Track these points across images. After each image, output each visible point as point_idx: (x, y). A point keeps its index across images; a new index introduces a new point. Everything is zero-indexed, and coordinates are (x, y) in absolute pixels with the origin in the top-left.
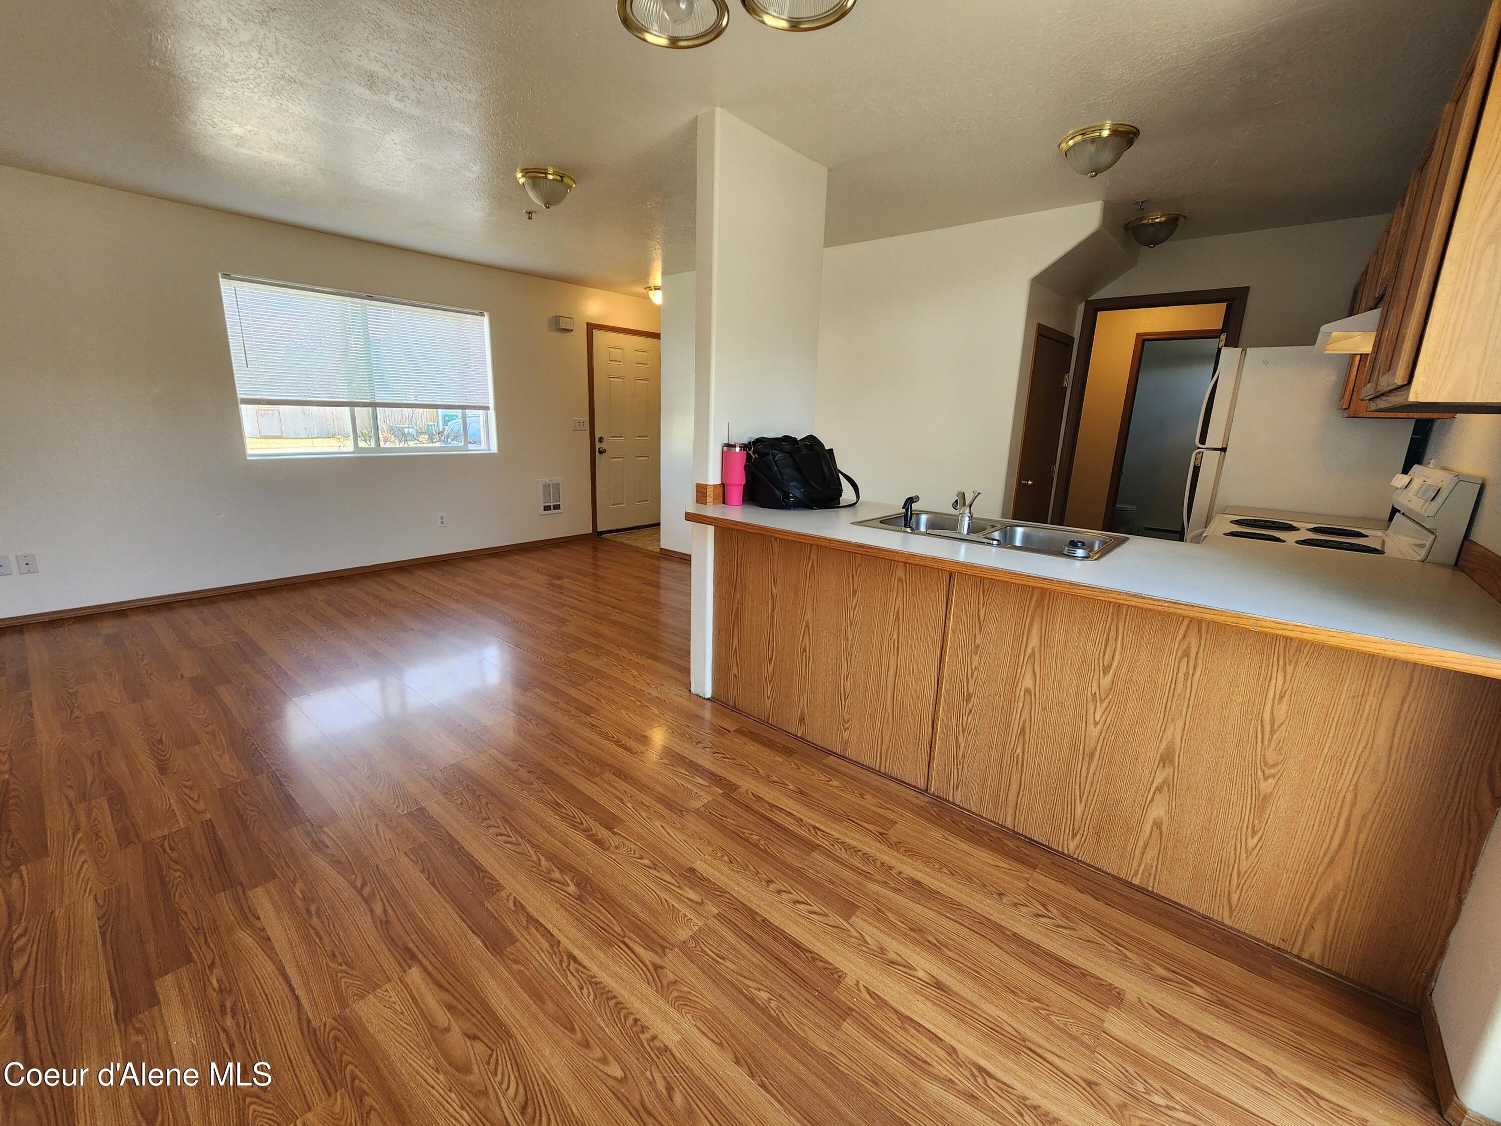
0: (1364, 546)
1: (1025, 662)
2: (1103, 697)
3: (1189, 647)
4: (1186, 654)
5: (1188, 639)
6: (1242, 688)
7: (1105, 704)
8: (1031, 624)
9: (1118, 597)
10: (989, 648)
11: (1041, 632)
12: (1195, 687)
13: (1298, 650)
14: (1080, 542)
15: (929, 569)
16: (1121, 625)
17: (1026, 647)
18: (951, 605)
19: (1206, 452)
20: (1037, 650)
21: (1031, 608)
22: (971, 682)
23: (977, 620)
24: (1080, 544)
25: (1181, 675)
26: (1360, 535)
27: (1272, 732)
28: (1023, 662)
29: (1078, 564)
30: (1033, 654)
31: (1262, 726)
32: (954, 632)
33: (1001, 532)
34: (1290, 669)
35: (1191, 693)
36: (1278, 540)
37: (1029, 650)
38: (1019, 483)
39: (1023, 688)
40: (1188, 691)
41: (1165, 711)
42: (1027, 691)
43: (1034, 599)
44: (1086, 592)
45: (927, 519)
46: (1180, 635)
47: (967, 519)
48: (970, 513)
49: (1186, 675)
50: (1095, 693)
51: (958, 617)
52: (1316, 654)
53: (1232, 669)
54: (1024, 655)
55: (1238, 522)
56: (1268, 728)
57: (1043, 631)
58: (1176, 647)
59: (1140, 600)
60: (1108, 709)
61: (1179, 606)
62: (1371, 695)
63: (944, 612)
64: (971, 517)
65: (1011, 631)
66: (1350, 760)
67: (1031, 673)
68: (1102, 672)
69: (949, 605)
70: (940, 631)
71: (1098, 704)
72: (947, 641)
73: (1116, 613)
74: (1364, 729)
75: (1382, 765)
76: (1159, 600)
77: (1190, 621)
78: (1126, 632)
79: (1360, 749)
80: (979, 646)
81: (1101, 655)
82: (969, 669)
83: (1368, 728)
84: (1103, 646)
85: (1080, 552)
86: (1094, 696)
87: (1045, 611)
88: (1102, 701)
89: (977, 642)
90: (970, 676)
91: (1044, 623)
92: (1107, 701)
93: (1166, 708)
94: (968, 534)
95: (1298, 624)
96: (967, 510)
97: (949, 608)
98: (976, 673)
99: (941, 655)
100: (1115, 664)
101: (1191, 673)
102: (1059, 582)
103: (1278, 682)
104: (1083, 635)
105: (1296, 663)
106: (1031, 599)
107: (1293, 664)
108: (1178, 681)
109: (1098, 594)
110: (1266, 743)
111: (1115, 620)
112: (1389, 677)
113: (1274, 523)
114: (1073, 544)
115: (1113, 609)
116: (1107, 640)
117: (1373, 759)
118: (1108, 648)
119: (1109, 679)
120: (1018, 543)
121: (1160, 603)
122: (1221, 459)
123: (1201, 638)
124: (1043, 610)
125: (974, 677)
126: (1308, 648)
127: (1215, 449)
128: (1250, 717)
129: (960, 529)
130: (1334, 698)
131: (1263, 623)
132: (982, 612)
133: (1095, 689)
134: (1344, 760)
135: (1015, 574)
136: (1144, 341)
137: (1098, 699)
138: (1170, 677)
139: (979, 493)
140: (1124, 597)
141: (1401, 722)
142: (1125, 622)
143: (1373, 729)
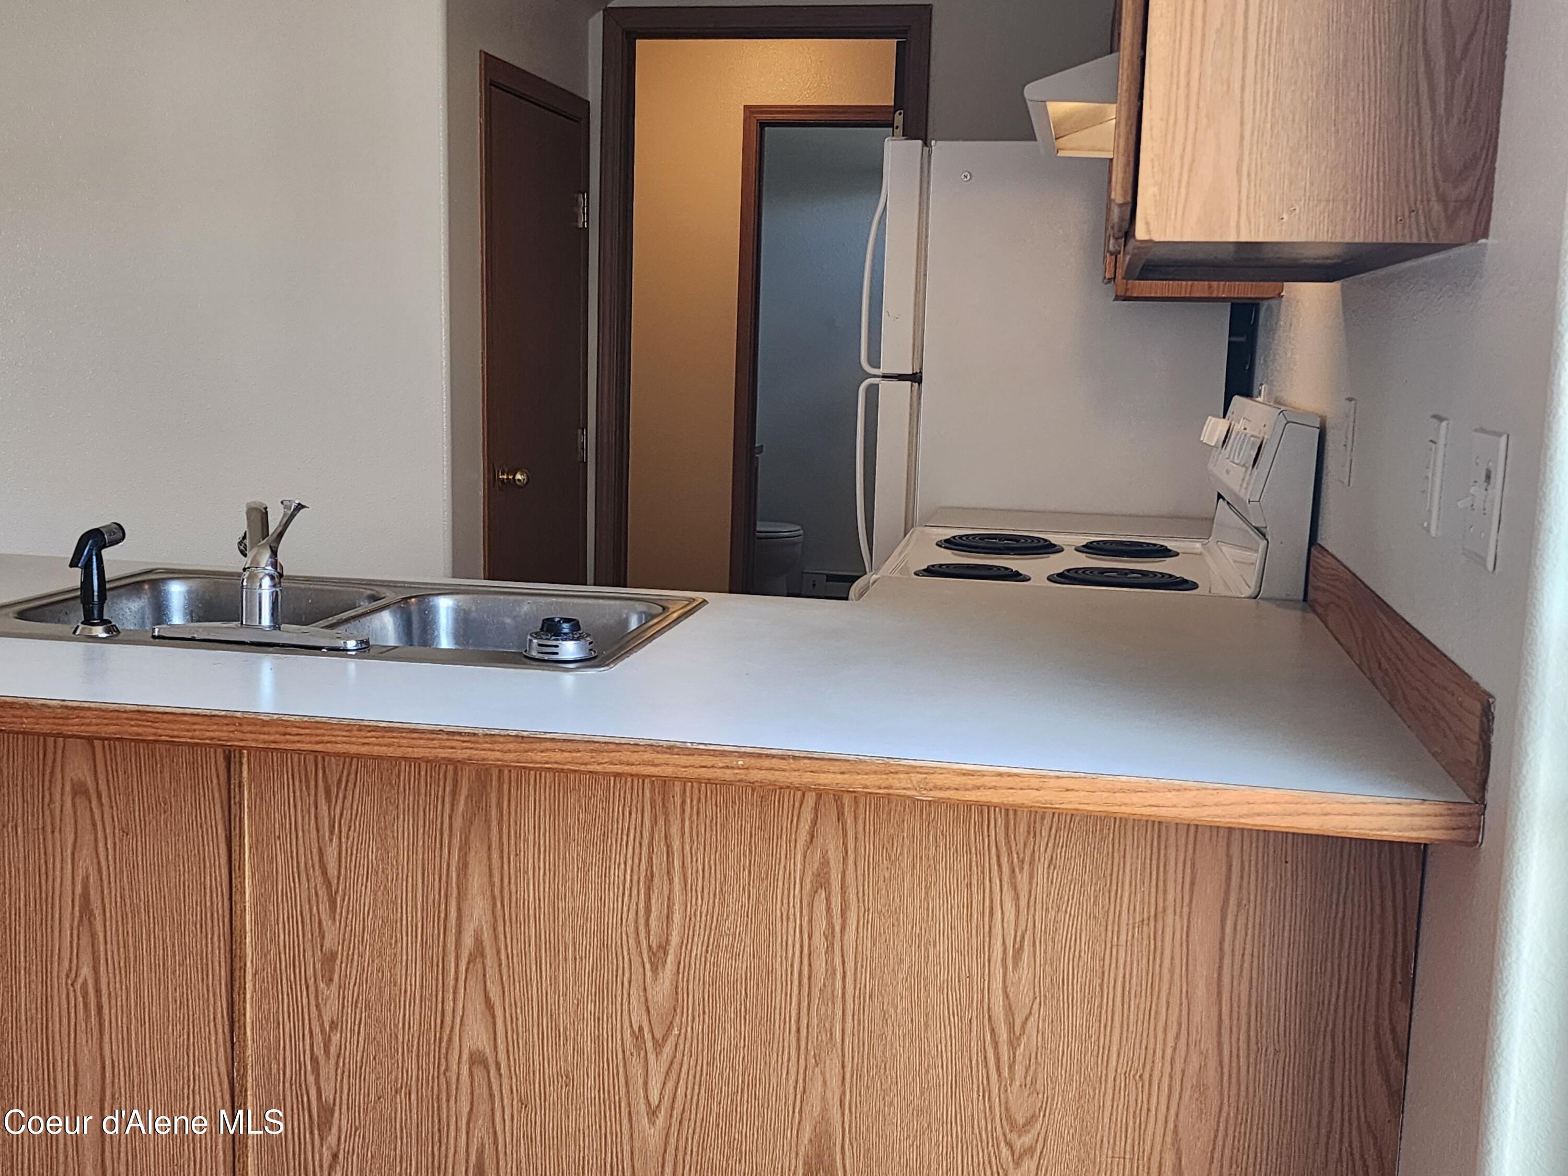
0: (1163, 575)
1: (462, 977)
2: (658, 1036)
3: (825, 863)
4: (821, 882)
5: (819, 841)
6: (941, 947)
7: (668, 1049)
8: (464, 866)
9: (634, 757)
10: (361, 956)
11: (492, 885)
12: (850, 965)
13: (1032, 831)
14: (567, 620)
15: (163, 747)
16: (675, 830)
17: (459, 932)
18: (242, 845)
19: (884, 385)
20: (487, 936)
21: (458, 823)
22: (327, 1069)
23: (320, 879)
24: (566, 628)
25: (818, 938)
26: (1164, 553)
27: (1013, 1044)
28: (457, 979)
29: (568, 680)
30: (479, 951)
31: (993, 1031)
32: (261, 921)
33: (394, 614)
34: (1022, 879)
35: (844, 977)
36: (1015, 576)
37: (468, 941)
38: (492, 483)
39: (465, 1057)
40: (839, 976)
41: (798, 1040)
42: (477, 1059)
43: (464, 792)
44: (558, 756)
45: (189, 592)
46: (803, 836)
47: (266, 582)
48: (275, 565)
49: (829, 935)
50: (641, 1029)
51: (265, 879)
52: (1063, 834)
53: (917, 902)
54: (457, 958)
55: (950, 544)
56: (1003, 1035)
57: (497, 879)
58: (799, 866)
59: (683, 760)
60: (676, 1066)
61: (766, 763)
62: (1170, 911)
63: (225, 871)
64: (278, 577)
65: (415, 897)
66: (1156, 1074)
67: (480, 1006)
68: (648, 966)
69: (235, 848)
70: (220, 929)
71: (652, 1058)
72: (243, 958)
73: (659, 801)
74: (1169, 994)
75: (1211, 1074)
76: (723, 754)
77: (819, 796)
78: (687, 847)
79: (1171, 1043)
80: (333, 956)
81: (642, 921)
82: (317, 1030)
83: (1176, 990)
84: (642, 896)
85: (569, 649)
86: (638, 1036)
87: (494, 823)
88: (658, 1046)
89: (327, 943)
90: (319, 1051)
91: (495, 856)
92: (672, 1040)
93: (798, 1030)
94: (276, 624)
95: (1002, 770)
96: (266, 557)
97: (235, 856)
98: (335, 1038)
99: (231, 1004)
100: (675, 939)
101: (838, 929)
102: (492, 737)
103: (1007, 915)
104: (592, 873)
105: (1032, 863)
106: (454, 793)
107: (1026, 867)
108: (814, 956)
109: (587, 757)
110: (1006, 1072)
111: (661, 822)
112: (1193, 865)
113: (1016, 538)
114: (551, 628)
115: (653, 790)
116: (650, 878)
117: (1195, 1061)
118: (653, 901)
119: (667, 983)
120: (445, 642)
121: (727, 761)
122: (915, 399)
123: (845, 835)
124: (488, 822)
125: (333, 1050)
126: (1047, 822)
127: (901, 377)
128: (967, 1017)
129: (250, 615)
130: (1110, 934)
131: (939, 780)
132: (331, 853)
133: (638, 1017)
134: (1146, 1076)
135: (376, 729)
136: (763, 125)
137: (649, 1044)
138: (798, 946)
139: (300, 507)
140: (647, 756)
141: (1227, 960)
142: (683, 821)
143: (1184, 990)
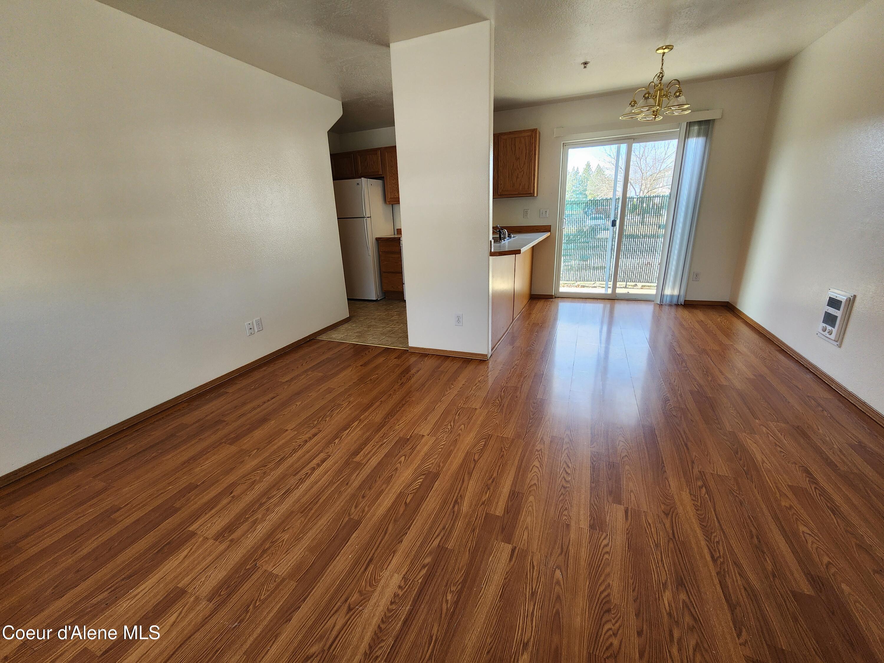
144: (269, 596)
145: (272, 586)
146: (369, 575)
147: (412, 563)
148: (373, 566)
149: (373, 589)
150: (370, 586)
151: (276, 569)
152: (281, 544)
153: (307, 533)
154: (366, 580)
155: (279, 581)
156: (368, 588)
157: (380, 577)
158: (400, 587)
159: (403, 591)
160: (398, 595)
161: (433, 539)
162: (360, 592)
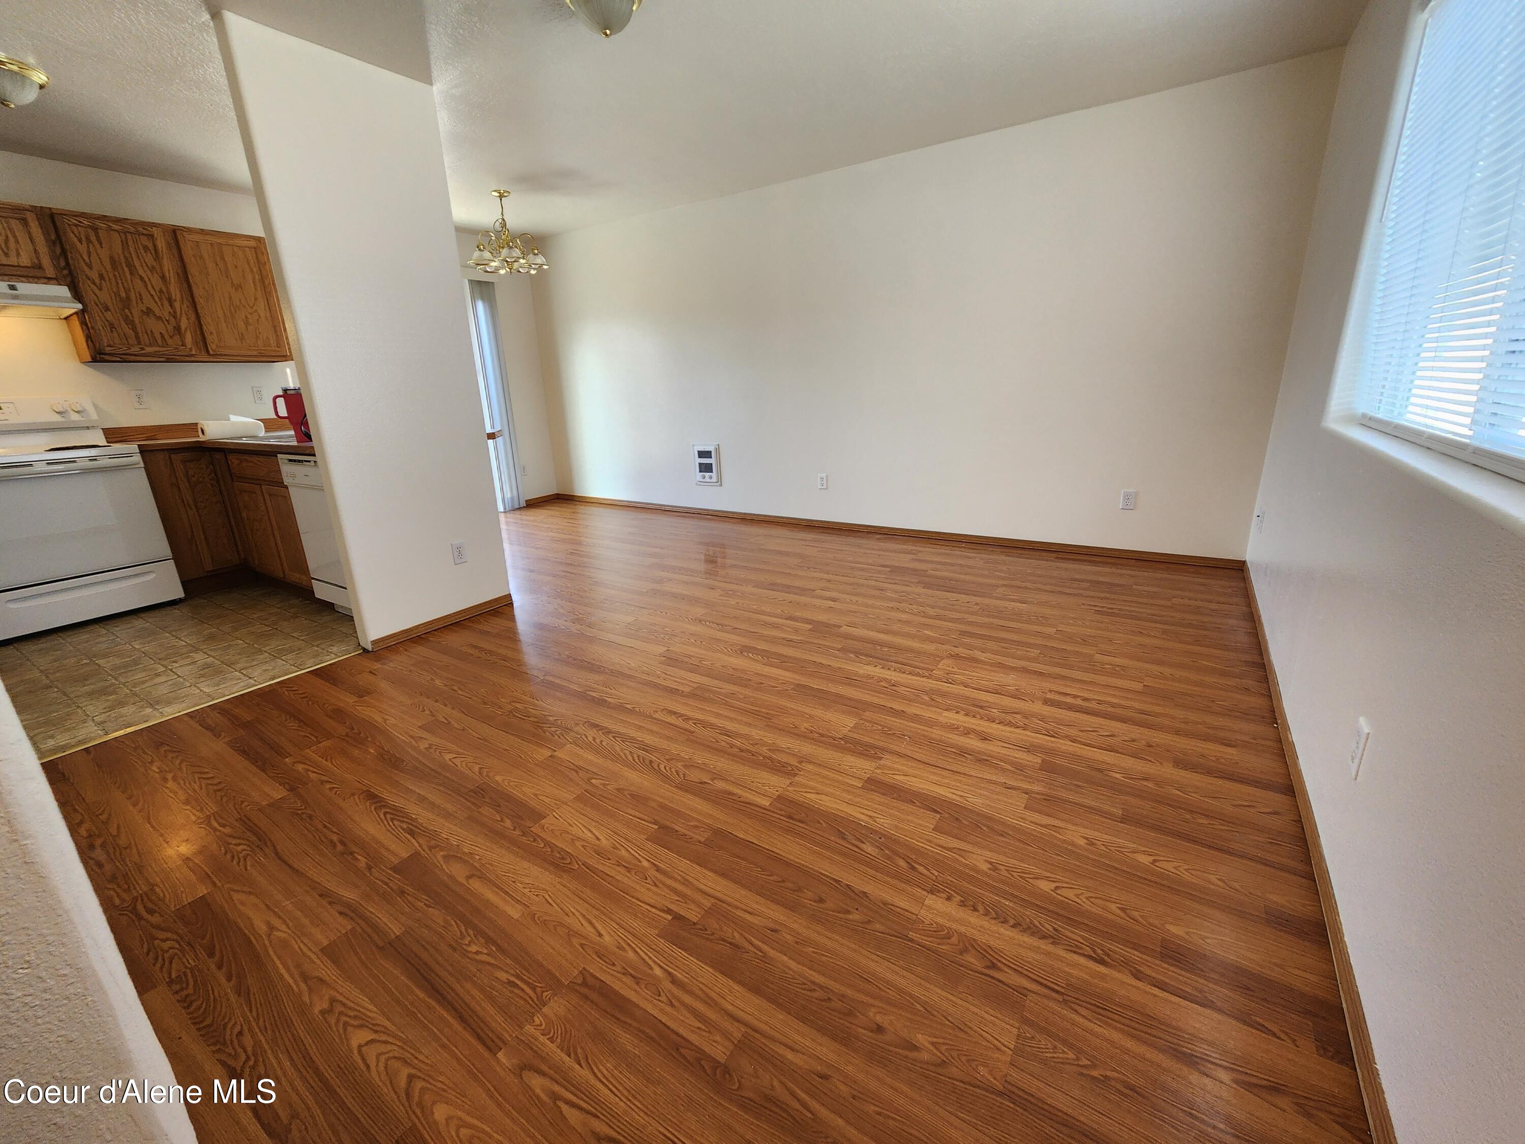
144: (1065, 1042)
145: (1045, 1042)
146: (930, 939)
147: (908, 882)
148: (910, 933)
149: (955, 934)
150: (949, 938)
151: (1006, 1043)
152: (943, 1048)
153: (911, 996)
154: (939, 944)
155: (1030, 1030)
156: (954, 940)
157: (932, 924)
158: (949, 899)
159: (955, 895)
160: (962, 901)
161: (864, 853)
162: (962, 952)
